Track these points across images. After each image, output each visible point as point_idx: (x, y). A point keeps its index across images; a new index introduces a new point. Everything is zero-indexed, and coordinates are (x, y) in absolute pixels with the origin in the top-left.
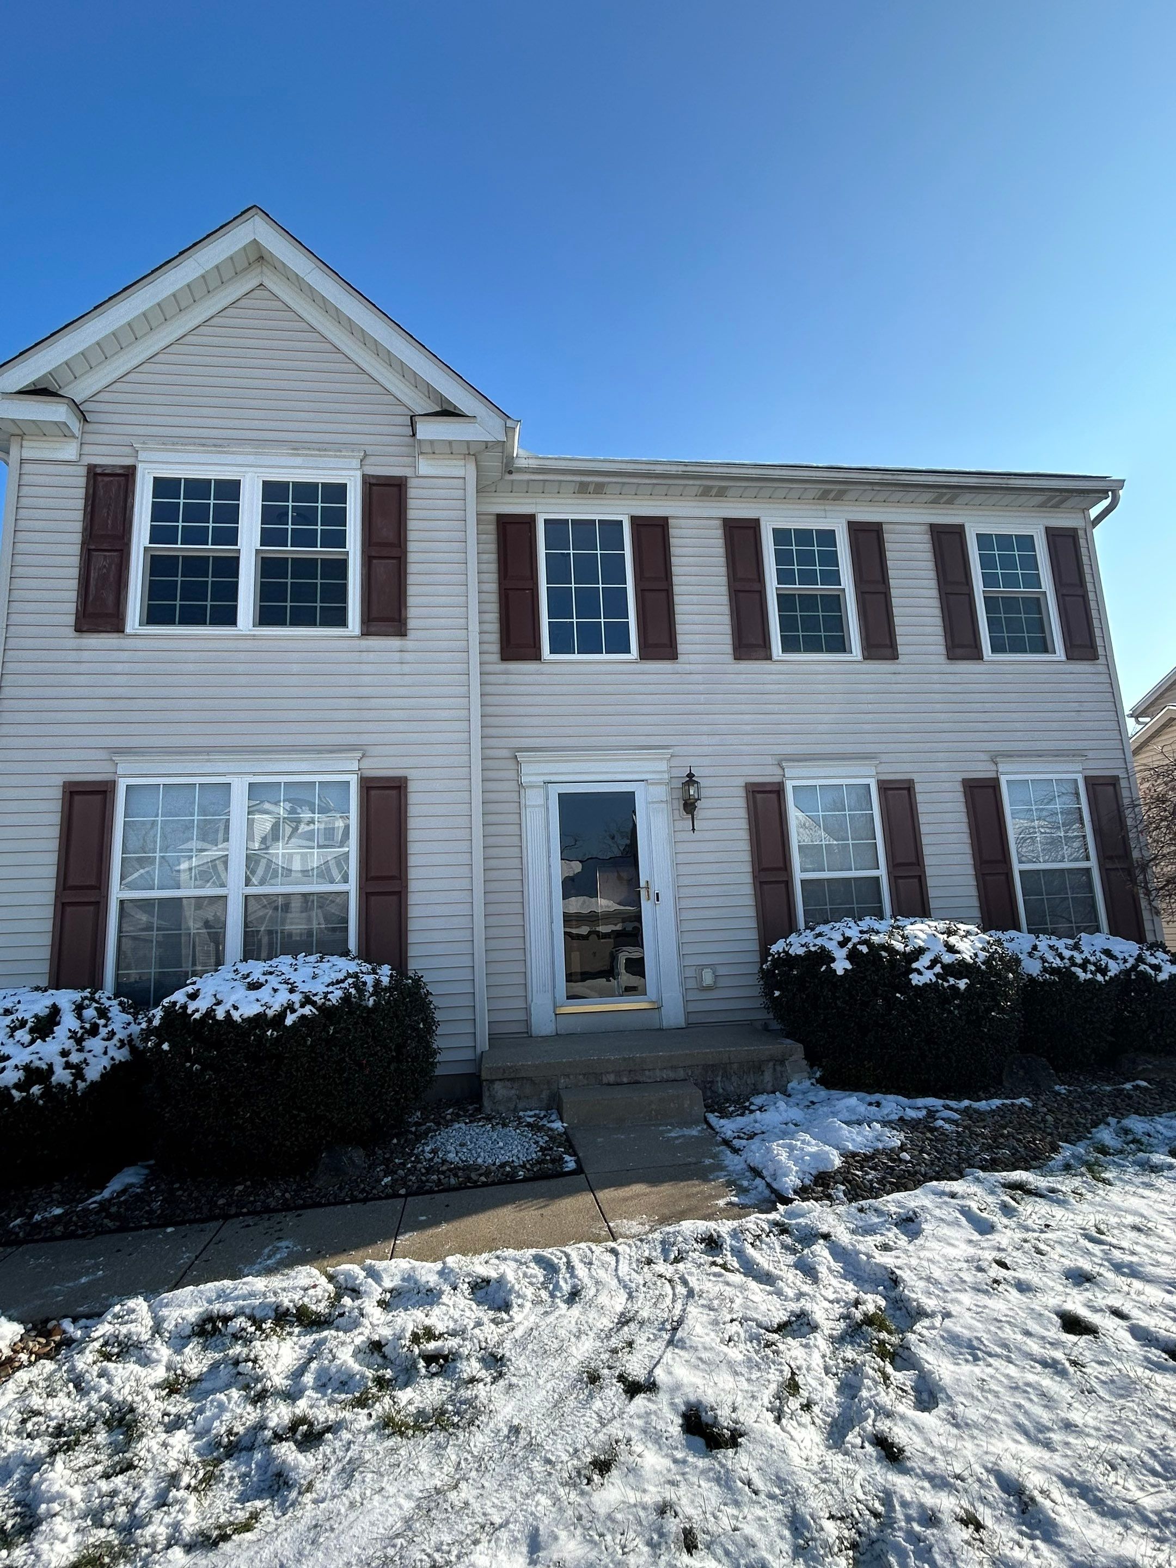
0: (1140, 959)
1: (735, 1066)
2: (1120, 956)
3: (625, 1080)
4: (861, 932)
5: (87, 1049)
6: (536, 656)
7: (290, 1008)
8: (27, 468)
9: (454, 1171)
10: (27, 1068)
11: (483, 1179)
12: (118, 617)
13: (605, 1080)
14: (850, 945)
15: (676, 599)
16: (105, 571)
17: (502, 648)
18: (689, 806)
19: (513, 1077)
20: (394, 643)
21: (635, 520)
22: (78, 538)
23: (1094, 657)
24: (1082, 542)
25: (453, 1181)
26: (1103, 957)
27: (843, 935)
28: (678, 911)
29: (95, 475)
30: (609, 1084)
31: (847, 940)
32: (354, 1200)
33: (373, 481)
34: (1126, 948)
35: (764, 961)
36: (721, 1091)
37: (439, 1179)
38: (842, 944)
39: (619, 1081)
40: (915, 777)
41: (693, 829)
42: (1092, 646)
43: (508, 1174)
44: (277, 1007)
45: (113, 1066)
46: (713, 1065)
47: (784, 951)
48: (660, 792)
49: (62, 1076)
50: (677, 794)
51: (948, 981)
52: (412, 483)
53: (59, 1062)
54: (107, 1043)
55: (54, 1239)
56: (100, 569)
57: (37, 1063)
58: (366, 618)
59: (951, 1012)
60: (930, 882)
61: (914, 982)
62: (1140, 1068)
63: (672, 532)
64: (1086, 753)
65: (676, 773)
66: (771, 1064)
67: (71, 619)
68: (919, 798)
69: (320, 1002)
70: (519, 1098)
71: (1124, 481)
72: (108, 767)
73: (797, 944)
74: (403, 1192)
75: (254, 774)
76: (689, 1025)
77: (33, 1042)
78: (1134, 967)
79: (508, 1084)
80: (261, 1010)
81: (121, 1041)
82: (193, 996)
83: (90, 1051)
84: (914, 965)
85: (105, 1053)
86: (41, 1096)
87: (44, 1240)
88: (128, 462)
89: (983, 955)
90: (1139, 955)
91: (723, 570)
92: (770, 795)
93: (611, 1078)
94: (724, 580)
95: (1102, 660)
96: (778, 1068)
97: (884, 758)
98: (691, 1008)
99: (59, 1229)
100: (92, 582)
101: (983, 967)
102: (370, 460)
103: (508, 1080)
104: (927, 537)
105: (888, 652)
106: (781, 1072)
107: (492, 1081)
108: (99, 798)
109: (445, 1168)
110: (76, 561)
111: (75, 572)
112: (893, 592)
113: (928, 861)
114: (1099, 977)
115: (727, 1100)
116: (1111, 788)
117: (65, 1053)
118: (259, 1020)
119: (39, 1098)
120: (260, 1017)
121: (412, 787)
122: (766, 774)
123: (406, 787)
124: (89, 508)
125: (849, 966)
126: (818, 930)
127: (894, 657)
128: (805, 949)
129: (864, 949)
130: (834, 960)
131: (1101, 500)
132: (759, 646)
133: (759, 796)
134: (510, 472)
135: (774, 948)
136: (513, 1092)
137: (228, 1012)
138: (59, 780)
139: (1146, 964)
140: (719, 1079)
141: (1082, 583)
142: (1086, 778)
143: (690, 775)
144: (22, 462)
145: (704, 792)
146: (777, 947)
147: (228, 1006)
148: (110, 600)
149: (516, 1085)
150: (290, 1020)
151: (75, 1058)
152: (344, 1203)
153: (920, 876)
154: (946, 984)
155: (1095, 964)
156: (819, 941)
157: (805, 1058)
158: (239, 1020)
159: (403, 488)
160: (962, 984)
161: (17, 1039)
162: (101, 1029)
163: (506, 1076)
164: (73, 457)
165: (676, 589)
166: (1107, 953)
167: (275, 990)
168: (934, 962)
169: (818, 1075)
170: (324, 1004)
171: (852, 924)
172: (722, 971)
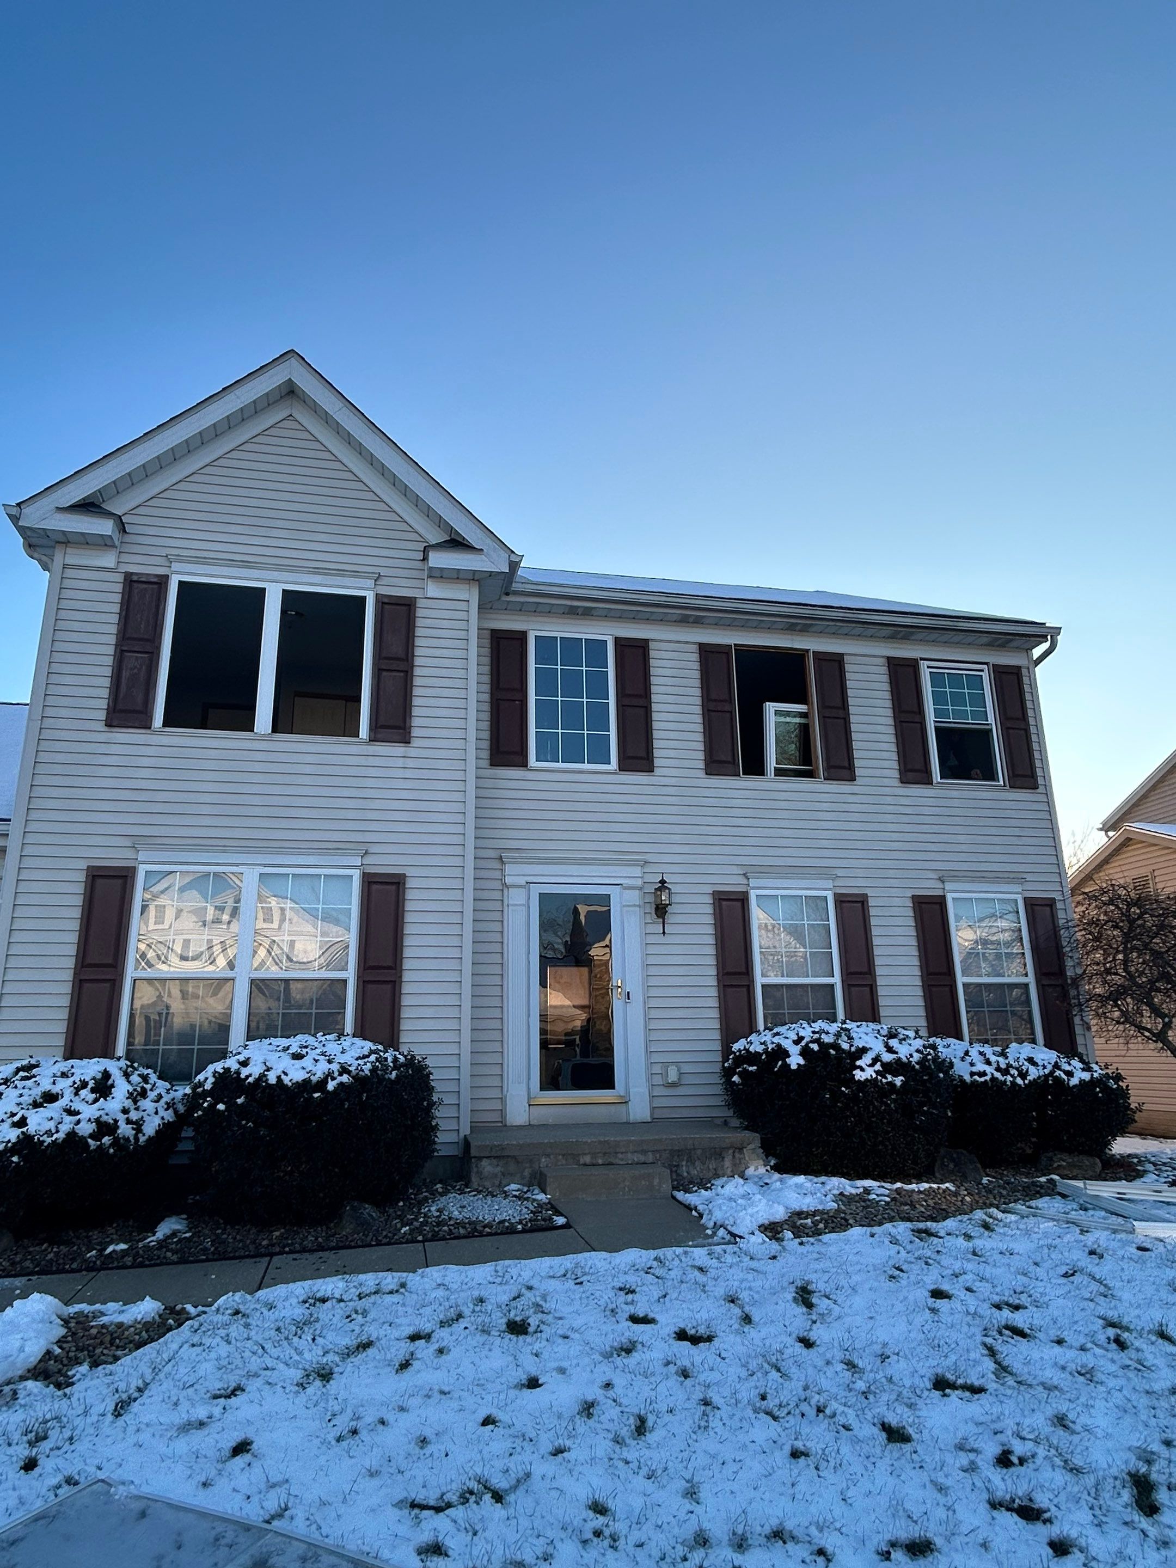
0: (1057, 1066)
1: (699, 1152)
2: (1040, 1063)
3: (600, 1162)
4: (814, 1032)
5: (142, 1108)
6: (523, 763)
7: (329, 1075)
8: (69, 573)
9: (459, 1224)
10: (98, 1121)
11: (487, 1230)
12: (146, 714)
13: (582, 1161)
14: (803, 1043)
15: (655, 716)
16: (136, 671)
17: (491, 755)
18: (661, 911)
19: (499, 1156)
20: (398, 750)
21: (618, 641)
22: (112, 640)
23: (1035, 787)
24: (1026, 680)
25: (462, 1231)
26: (1026, 1063)
27: (798, 1034)
28: (647, 1009)
29: (131, 581)
30: (585, 1165)
31: (801, 1039)
32: (379, 1244)
33: (386, 600)
34: (1047, 1056)
35: (725, 1059)
36: (685, 1174)
37: (450, 1230)
38: (796, 1042)
39: (594, 1162)
40: (870, 892)
41: (664, 933)
42: (1033, 776)
43: (507, 1228)
44: (319, 1075)
45: (164, 1124)
46: (679, 1151)
47: (745, 1049)
48: (634, 897)
49: (125, 1130)
50: (651, 899)
51: (886, 1078)
52: (420, 603)
53: (122, 1118)
54: (156, 1105)
55: (124, 1267)
56: (131, 669)
57: (105, 1118)
58: (374, 725)
59: (889, 1105)
60: (881, 991)
61: (857, 1078)
62: (1055, 1165)
63: (652, 654)
64: (1025, 876)
65: (649, 878)
66: (731, 1151)
67: (102, 715)
68: (873, 912)
69: (354, 1073)
70: (503, 1174)
71: (1060, 628)
72: (130, 854)
73: (756, 1043)
74: (420, 1238)
75: (265, 865)
76: (654, 1121)
77: (96, 1101)
78: (1052, 1073)
79: (495, 1161)
80: (307, 1076)
81: (167, 1103)
82: (244, 1064)
83: (144, 1111)
84: (858, 1063)
85: (156, 1113)
86: (111, 1145)
87: (118, 1268)
88: (161, 571)
89: (917, 1057)
90: (1056, 1062)
91: (698, 692)
92: (734, 903)
93: (587, 1159)
94: (698, 701)
95: (1041, 789)
96: (737, 1155)
97: (840, 873)
98: (657, 1103)
99: (128, 1260)
100: (124, 681)
101: (917, 1067)
102: (384, 581)
103: (495, 1157)
104: (884, 670)
105: (845, 773)
106: (740, 1159)
107: (480, 1158)
108: (120, 881)
109: (452, 1222)
110: (109, 661)
111: (108, 672)
112: (853, 719)
113: (879, 971)
114: (1019, 1081)
115: (691, 1182)
116: (1048, 909)
117: (125, 1111)
118: (305, 1086)
119: (109, 1147)
120: (306, 1082)
121: (410, 883)
122: (731, 882)
123: (404, 884)
124: (124, 613)
125: (802, 1062)
126: (775, 1031)
127: (852, 778)
128: (763, 1047)
129: (815, 1047)
130: (789, 1056)
131: (1041, 643)
132: (728, 762)
133: (724, 903)
134: (507, 594)
135: (736, 1047)
136: (499, 1169)
137: (279, 1077)
138: (83, 865)
139: (1060, 1070)
140: (684, 1163)
141: (1024, 717)
142: (1026, 900)
143: (663, 882)
144: (65, 566)
145: (675, 899)
146: (739, 1046)
147: (279, 1072)
148: (140, 698)
149: (501, 1163)
150: (331, 1086)
151: (134, 1116)
152: (370, 1245)
153: (871, 985)
154: (884, 1080)
155: (1017, 1069)
156: (776, 1040)
157: (761, 1147)
158: (290, 1084)
159: (412, 608)
160: (899, 1081)
161: (82, 1097)
162: (149, 1093)
163: (493, 1154)
164: (112, 565)
165: (655, 707)
166: (1031, 1060)
167: (316, 1061)
168: (876, 1060)
169: (772, 1164)
170: (358, 1074)
171: (805, 1025)
172: (686, 1069)
